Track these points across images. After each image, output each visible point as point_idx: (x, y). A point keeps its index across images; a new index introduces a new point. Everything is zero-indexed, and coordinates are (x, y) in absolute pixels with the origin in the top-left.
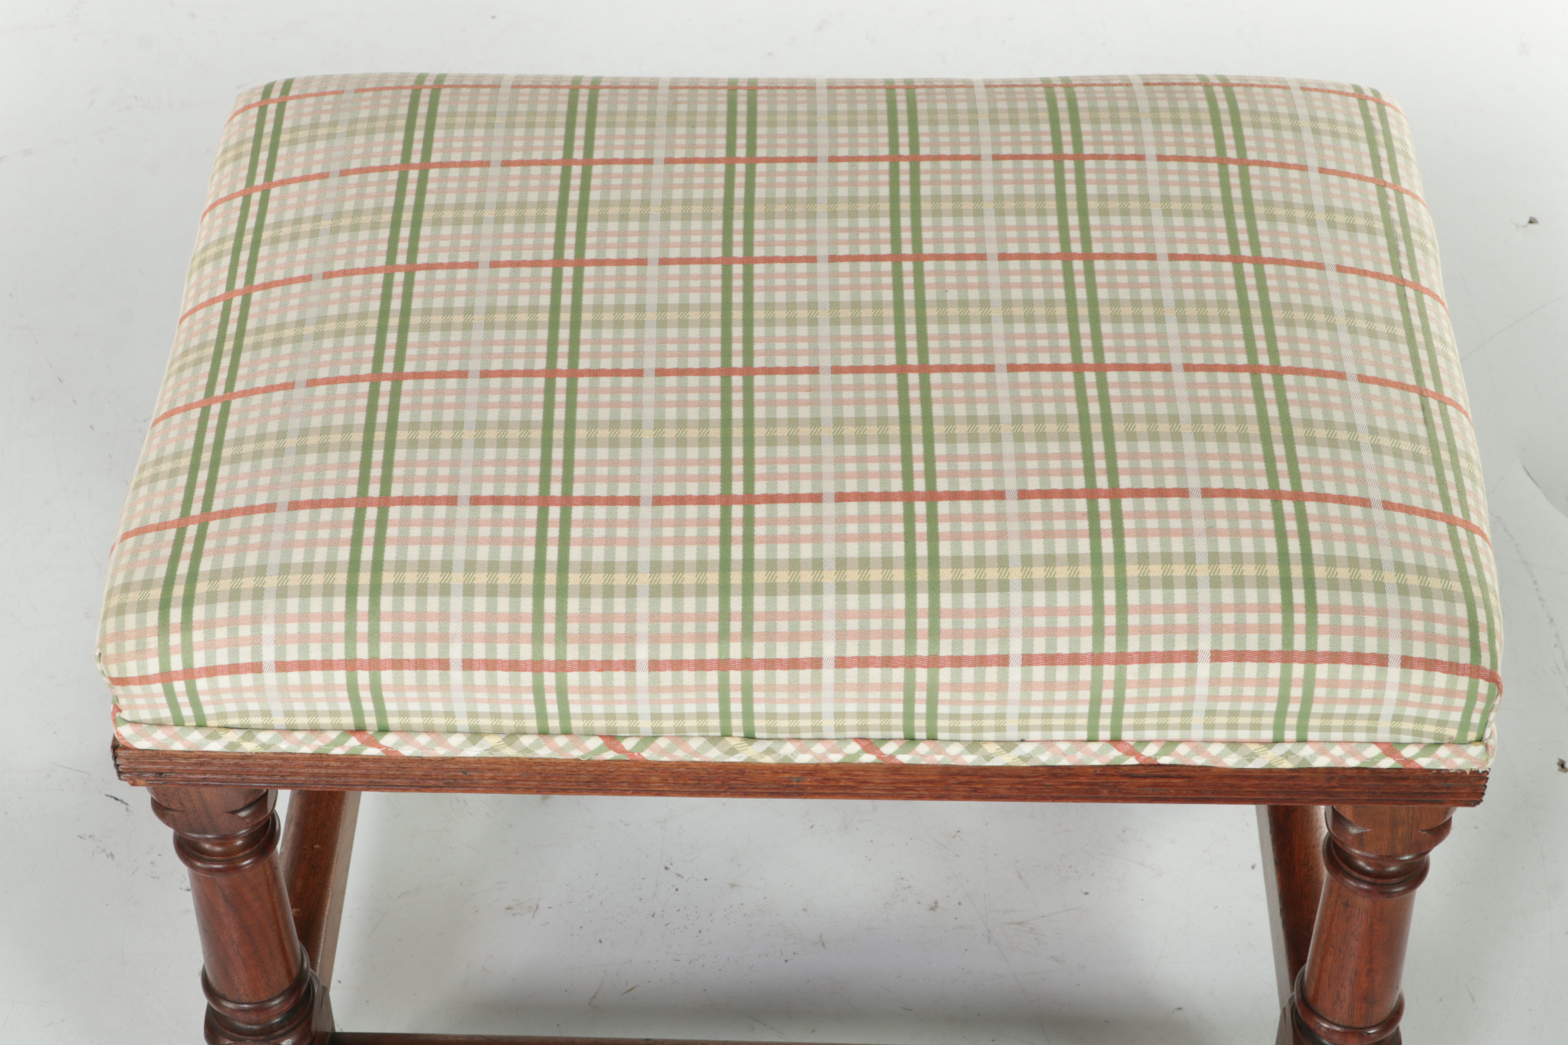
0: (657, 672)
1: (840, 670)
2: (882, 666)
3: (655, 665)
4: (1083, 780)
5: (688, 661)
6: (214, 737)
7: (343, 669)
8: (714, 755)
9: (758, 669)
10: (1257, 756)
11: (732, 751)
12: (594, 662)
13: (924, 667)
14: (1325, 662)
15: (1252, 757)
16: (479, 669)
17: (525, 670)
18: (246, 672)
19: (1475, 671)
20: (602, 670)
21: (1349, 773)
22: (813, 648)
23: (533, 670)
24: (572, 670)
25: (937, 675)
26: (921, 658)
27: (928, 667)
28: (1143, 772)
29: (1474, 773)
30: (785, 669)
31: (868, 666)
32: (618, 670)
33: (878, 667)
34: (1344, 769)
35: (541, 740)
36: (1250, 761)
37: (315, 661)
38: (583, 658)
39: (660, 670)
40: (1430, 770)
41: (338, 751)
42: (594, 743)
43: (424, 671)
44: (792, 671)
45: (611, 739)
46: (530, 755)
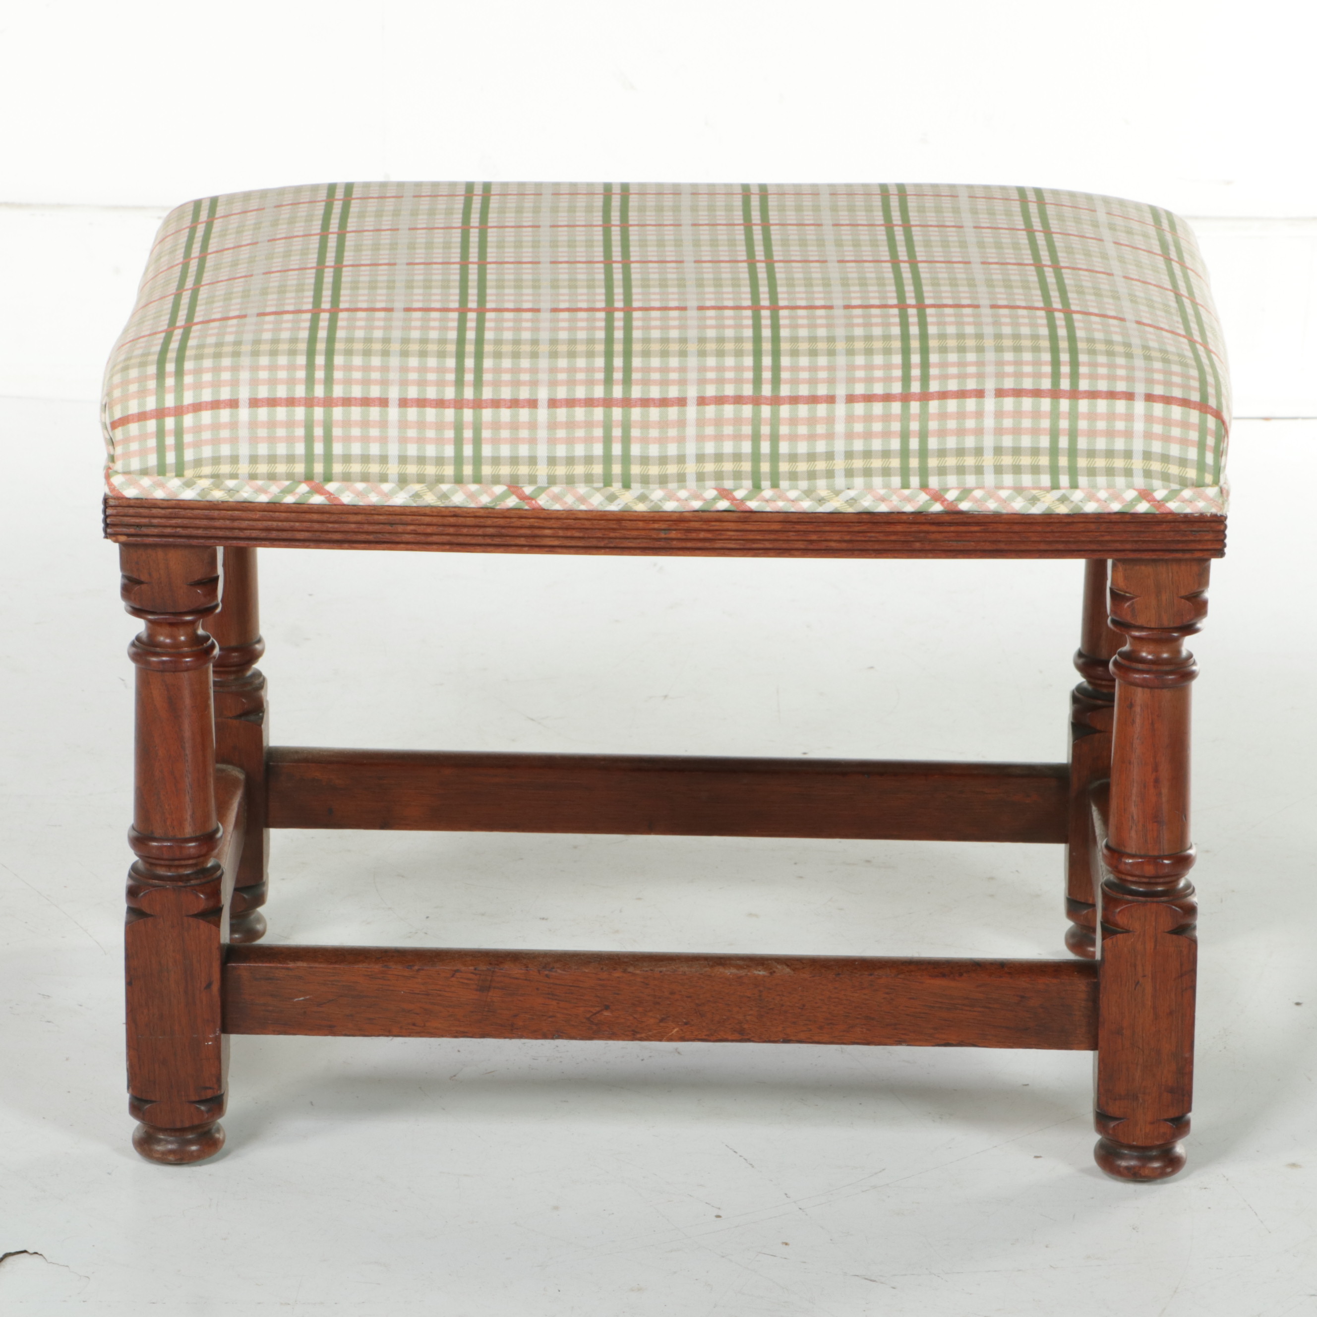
0: (554, 409)
1: (701, 407)
2: (734, 403)
3: (553, 403)
4: (899, 528)
5: (580, 400)
6: (189, 484)
7: (303, 405)
8: (597, 502)
9: (635, 406)
10: (1039, 500)
11: (612, 498)
12: (504, 400)
13: (768, 404)
14: (1086, 398)
15: (1034, 500)
16: (412, 406)
17: (449, 407)
18: (225, 408)
19: (1203, 407)
20: (510, 407)
21: (1114, 518)
22: (679, 390)
23: (455, 407)
24: (486, 407)
25: (778, 411)
26: (766, 398)
27: (771, 404)
28: (947, 518)
29: (1214, 516)
30: (657, 406)
31: (723, 403)
32: (523, 407)
33: (731, 404)
34: (1109, 514)
35: (457, 487)
36: (1033, 504)
37: (281, 399)
38: (496, 397)
39: (557, 407)
40: (1179, 514)
41: (289, 499)
42: (499, 489)
43: (367, 408)
44: (662, 409)
45: (514, 486)
46: (447, 503)
